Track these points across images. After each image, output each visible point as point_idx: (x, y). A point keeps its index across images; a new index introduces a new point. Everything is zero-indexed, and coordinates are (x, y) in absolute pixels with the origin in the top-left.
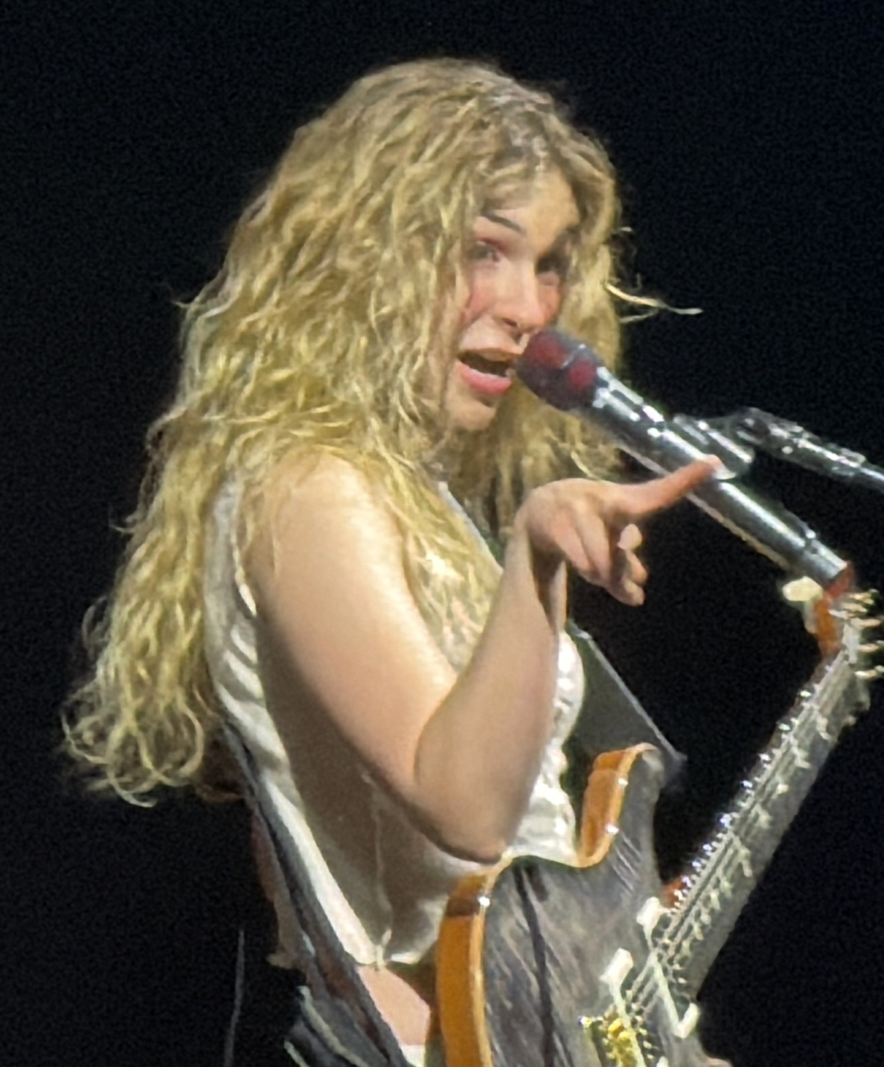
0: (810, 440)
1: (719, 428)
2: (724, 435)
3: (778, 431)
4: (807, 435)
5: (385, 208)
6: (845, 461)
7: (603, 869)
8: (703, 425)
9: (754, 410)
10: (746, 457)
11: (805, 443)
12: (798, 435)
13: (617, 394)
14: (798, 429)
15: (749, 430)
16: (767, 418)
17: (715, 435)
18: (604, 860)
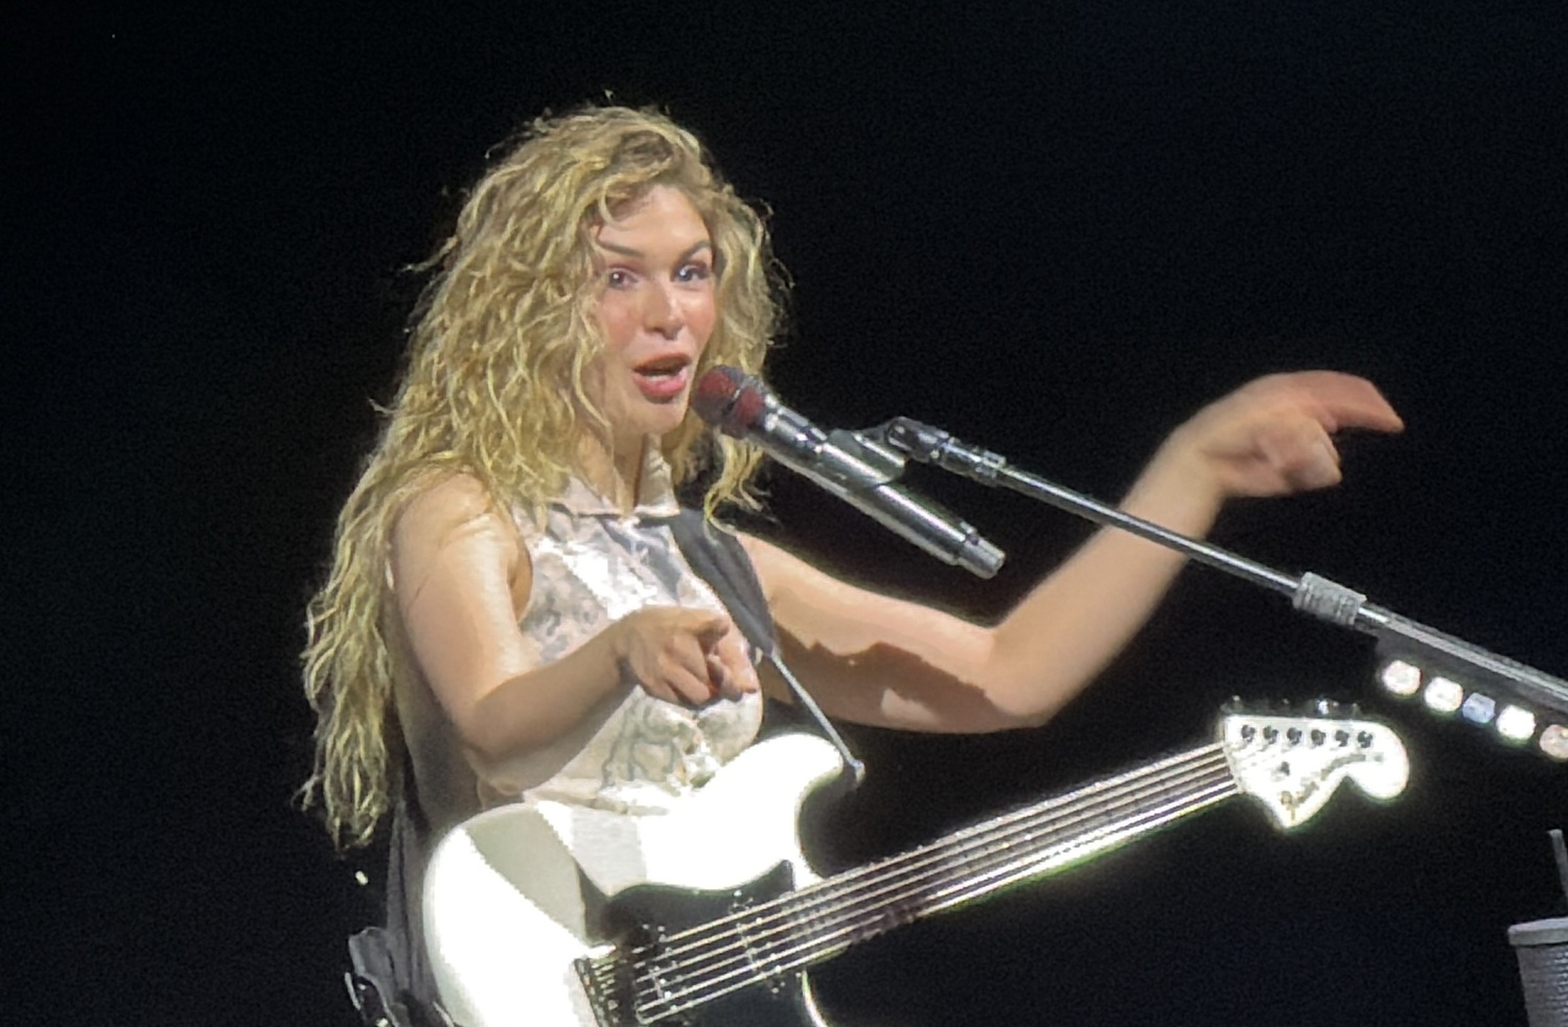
0: (956, 445)
1: (873, 438)
2: (878, 444)
3: (926, 438)
4: (952, 440)
6: (987, 462)
8: (858, 438)
9: (903, 418)
10: (900, 462)
11: (952, 447)
12: (946, 441)
13: (782, 417)
14: (944, 435)
15: (900, 437)
16: (914, 425)
17: (869, 445)
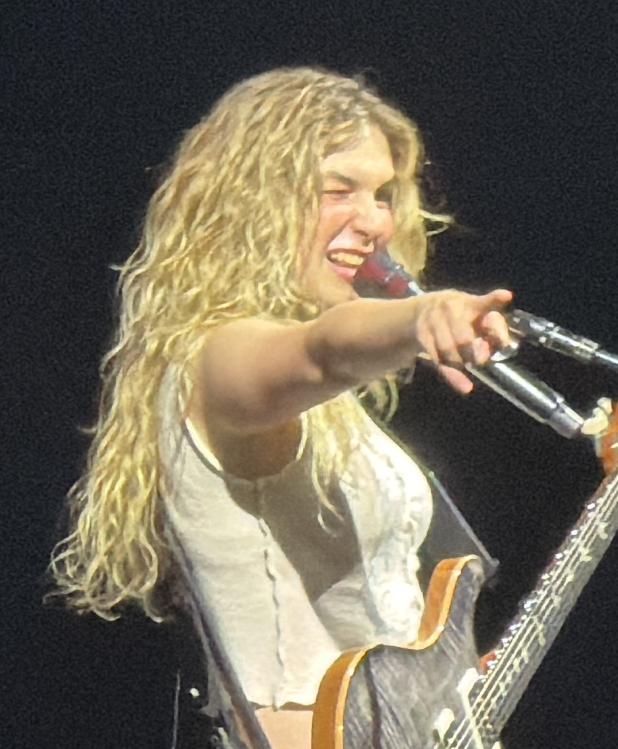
0: (559, 332)
3: (536, 326)
4: (557, 329)
5: (255, 167)
6: (583, 347)
7: (436, 649)
9: (519, 312)
10: (515, 345)
11: (556, 334)
12: (551, 329)
14: (551, 325)
15: (516, 326)
16: (528, 316)
18: (436, 642)
